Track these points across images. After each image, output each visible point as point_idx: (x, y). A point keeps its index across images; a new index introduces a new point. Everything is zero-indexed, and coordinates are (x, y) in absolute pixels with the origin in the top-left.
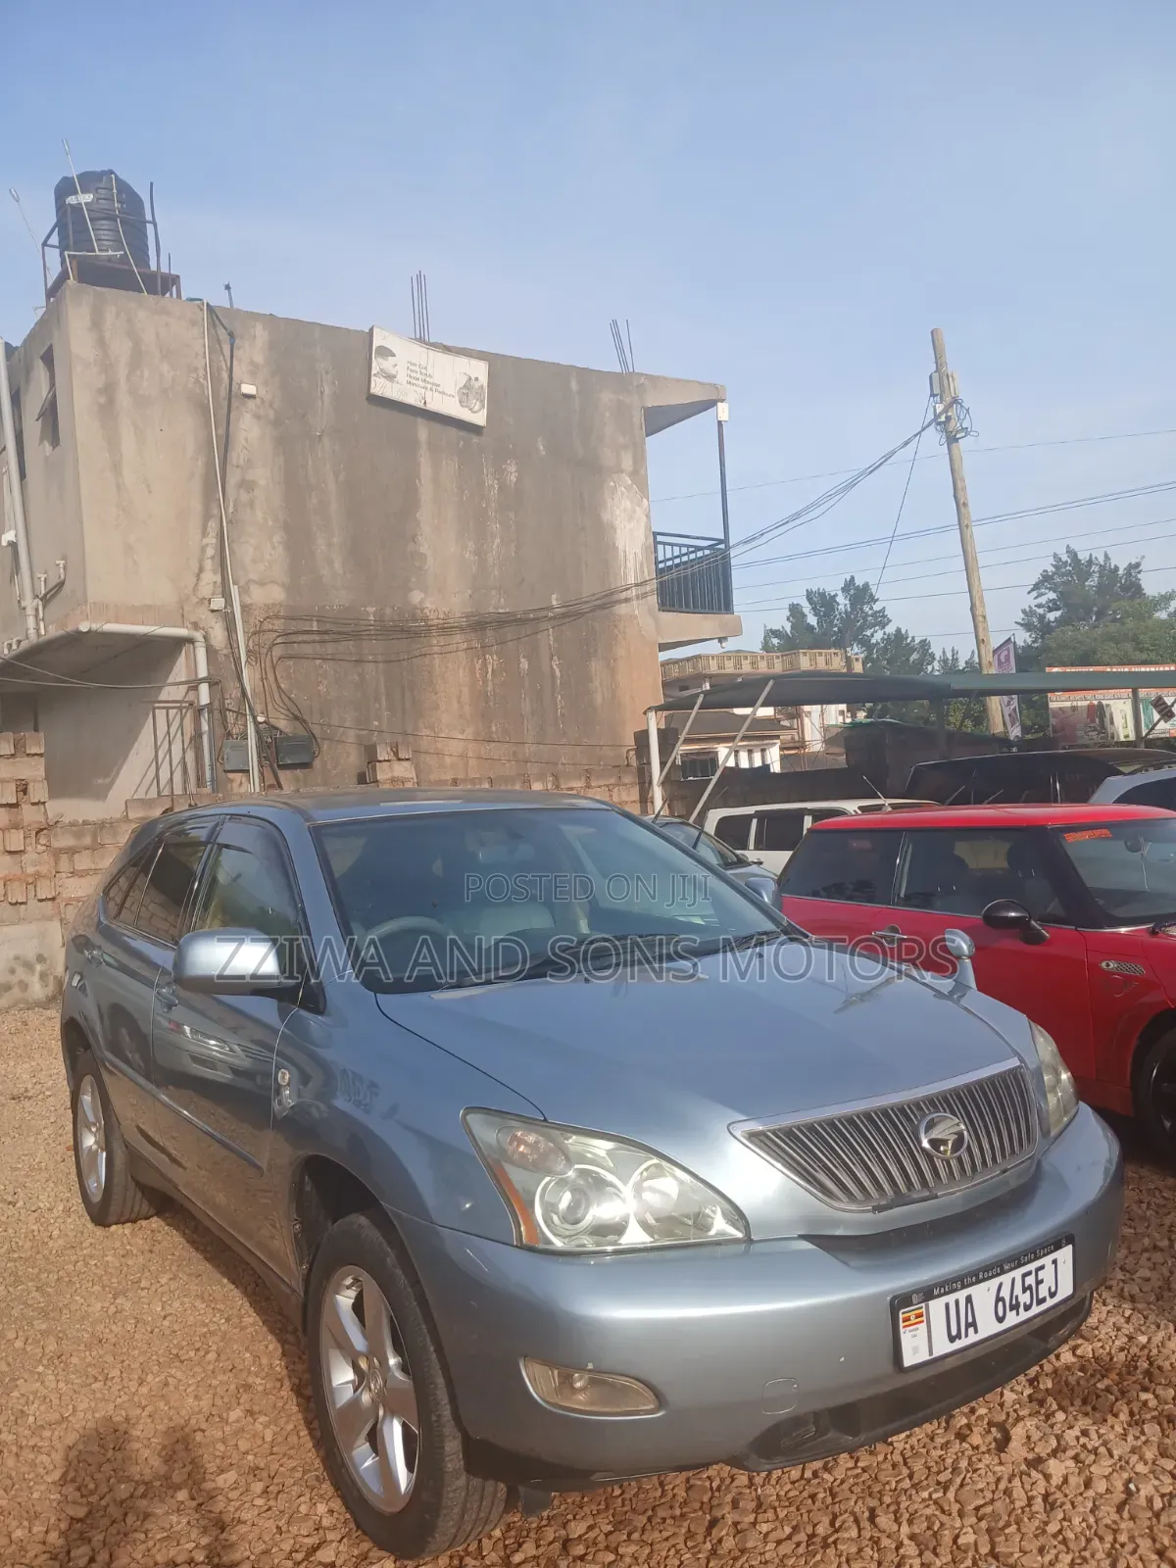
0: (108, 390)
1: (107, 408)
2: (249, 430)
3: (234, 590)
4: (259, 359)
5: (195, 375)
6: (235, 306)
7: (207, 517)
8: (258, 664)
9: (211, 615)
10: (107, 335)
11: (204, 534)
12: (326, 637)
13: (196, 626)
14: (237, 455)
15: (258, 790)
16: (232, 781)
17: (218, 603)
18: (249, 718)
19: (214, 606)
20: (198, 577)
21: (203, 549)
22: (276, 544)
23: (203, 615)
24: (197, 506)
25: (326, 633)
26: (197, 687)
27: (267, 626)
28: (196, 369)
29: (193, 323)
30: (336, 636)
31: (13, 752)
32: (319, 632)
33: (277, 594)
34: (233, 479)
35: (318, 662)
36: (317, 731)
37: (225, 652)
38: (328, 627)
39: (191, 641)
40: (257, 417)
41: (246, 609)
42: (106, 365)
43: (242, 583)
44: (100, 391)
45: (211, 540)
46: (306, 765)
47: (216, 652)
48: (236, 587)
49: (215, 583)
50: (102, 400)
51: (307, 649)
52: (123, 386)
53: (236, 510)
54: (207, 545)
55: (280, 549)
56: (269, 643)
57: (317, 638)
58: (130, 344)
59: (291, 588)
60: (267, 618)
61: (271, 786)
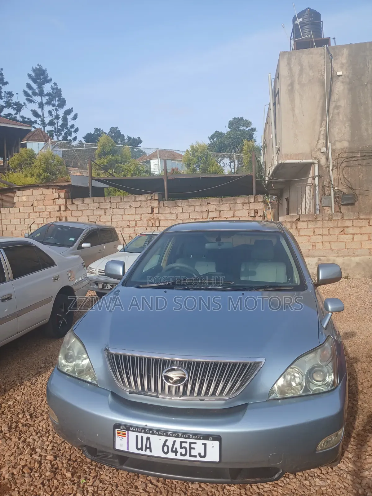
0: (292, 85)
1: (291, 90)
2: (339, 88)
3: (329, 145)
4: (344, 61)
5: (321, 73)
6: (337, 44)
7: (322, 120)
8: (337, 169)
9: (321, 154)
10: (292, 66)
11: (321, 127)
12: (364, 158)
13: (316, 158)
14: (334, 97)
15: (333, 212)
16: (325, 209)
17: (324, 150)
18: (332, 188)
19: (322, 151)
20: (318, 142)
21: (320, 132)
22: (346, 127)
23: (319, 154)
24: (319, 118)
25: (363, 156)
26: (314, 178)
27: (341, 156)
28: (321, 71)
29: (321, 55)
30: (368, 157)
31: (254, 201)
32: (361, 156)
33: (346, 144)
34: (332, 106)
35: (360, 167)
36: (357, 192)
37: (325, 166)
38: (364, 154)
39: (313, 163)
40: (343, 82)
41: (333, 151)
42: (291, 76)
43: (333, 142)
44: (289, 85)
45: (323, 128)
46: (353, 204)
47: (322, 166)
48: (330, 144)
49: (323, 143)
50: (290, 88)
51: (356, 163)
52: (297, 82)
53: (332, 117)
54: (321, 130)
55: (348, 129)
56: (341, 162)
57: (359, 158)
58: (300, 67)
59: (351, 141)
60: (341, 153)
61: (338, 211)
